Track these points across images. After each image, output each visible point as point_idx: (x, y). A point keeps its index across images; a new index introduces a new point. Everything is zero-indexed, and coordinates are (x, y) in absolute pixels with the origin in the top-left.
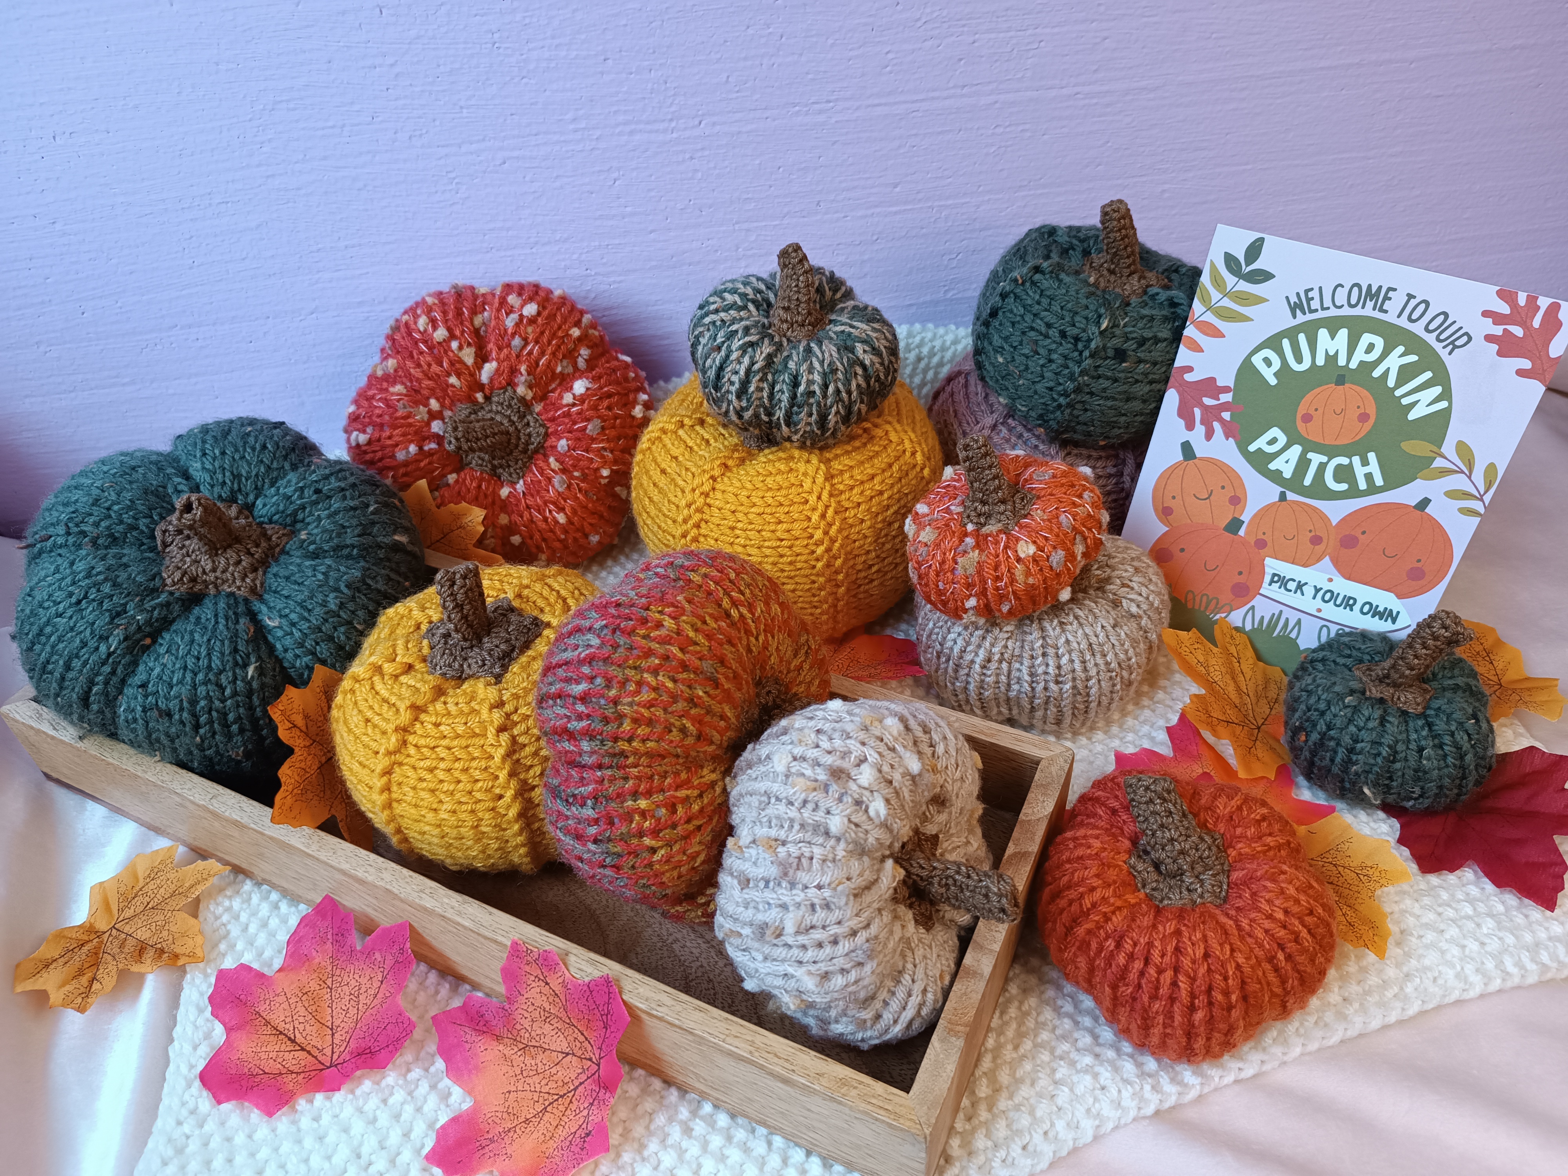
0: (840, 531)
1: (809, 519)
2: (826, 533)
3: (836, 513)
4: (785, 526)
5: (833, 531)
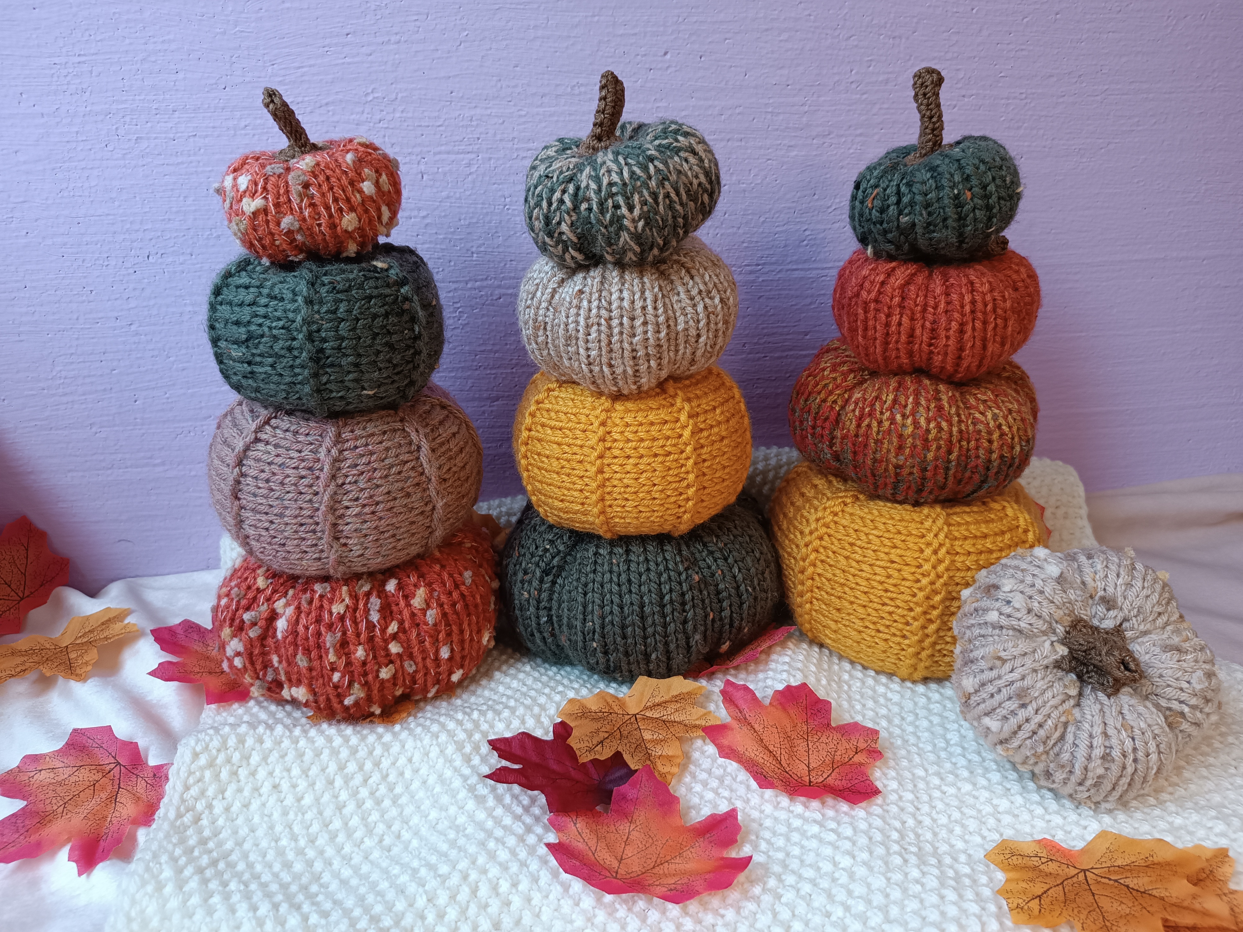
0: (947, 569)
1: (922, 551)
2: (934, 567)
3: (948, 553)
4: (898, 551)
5: (941, 568)
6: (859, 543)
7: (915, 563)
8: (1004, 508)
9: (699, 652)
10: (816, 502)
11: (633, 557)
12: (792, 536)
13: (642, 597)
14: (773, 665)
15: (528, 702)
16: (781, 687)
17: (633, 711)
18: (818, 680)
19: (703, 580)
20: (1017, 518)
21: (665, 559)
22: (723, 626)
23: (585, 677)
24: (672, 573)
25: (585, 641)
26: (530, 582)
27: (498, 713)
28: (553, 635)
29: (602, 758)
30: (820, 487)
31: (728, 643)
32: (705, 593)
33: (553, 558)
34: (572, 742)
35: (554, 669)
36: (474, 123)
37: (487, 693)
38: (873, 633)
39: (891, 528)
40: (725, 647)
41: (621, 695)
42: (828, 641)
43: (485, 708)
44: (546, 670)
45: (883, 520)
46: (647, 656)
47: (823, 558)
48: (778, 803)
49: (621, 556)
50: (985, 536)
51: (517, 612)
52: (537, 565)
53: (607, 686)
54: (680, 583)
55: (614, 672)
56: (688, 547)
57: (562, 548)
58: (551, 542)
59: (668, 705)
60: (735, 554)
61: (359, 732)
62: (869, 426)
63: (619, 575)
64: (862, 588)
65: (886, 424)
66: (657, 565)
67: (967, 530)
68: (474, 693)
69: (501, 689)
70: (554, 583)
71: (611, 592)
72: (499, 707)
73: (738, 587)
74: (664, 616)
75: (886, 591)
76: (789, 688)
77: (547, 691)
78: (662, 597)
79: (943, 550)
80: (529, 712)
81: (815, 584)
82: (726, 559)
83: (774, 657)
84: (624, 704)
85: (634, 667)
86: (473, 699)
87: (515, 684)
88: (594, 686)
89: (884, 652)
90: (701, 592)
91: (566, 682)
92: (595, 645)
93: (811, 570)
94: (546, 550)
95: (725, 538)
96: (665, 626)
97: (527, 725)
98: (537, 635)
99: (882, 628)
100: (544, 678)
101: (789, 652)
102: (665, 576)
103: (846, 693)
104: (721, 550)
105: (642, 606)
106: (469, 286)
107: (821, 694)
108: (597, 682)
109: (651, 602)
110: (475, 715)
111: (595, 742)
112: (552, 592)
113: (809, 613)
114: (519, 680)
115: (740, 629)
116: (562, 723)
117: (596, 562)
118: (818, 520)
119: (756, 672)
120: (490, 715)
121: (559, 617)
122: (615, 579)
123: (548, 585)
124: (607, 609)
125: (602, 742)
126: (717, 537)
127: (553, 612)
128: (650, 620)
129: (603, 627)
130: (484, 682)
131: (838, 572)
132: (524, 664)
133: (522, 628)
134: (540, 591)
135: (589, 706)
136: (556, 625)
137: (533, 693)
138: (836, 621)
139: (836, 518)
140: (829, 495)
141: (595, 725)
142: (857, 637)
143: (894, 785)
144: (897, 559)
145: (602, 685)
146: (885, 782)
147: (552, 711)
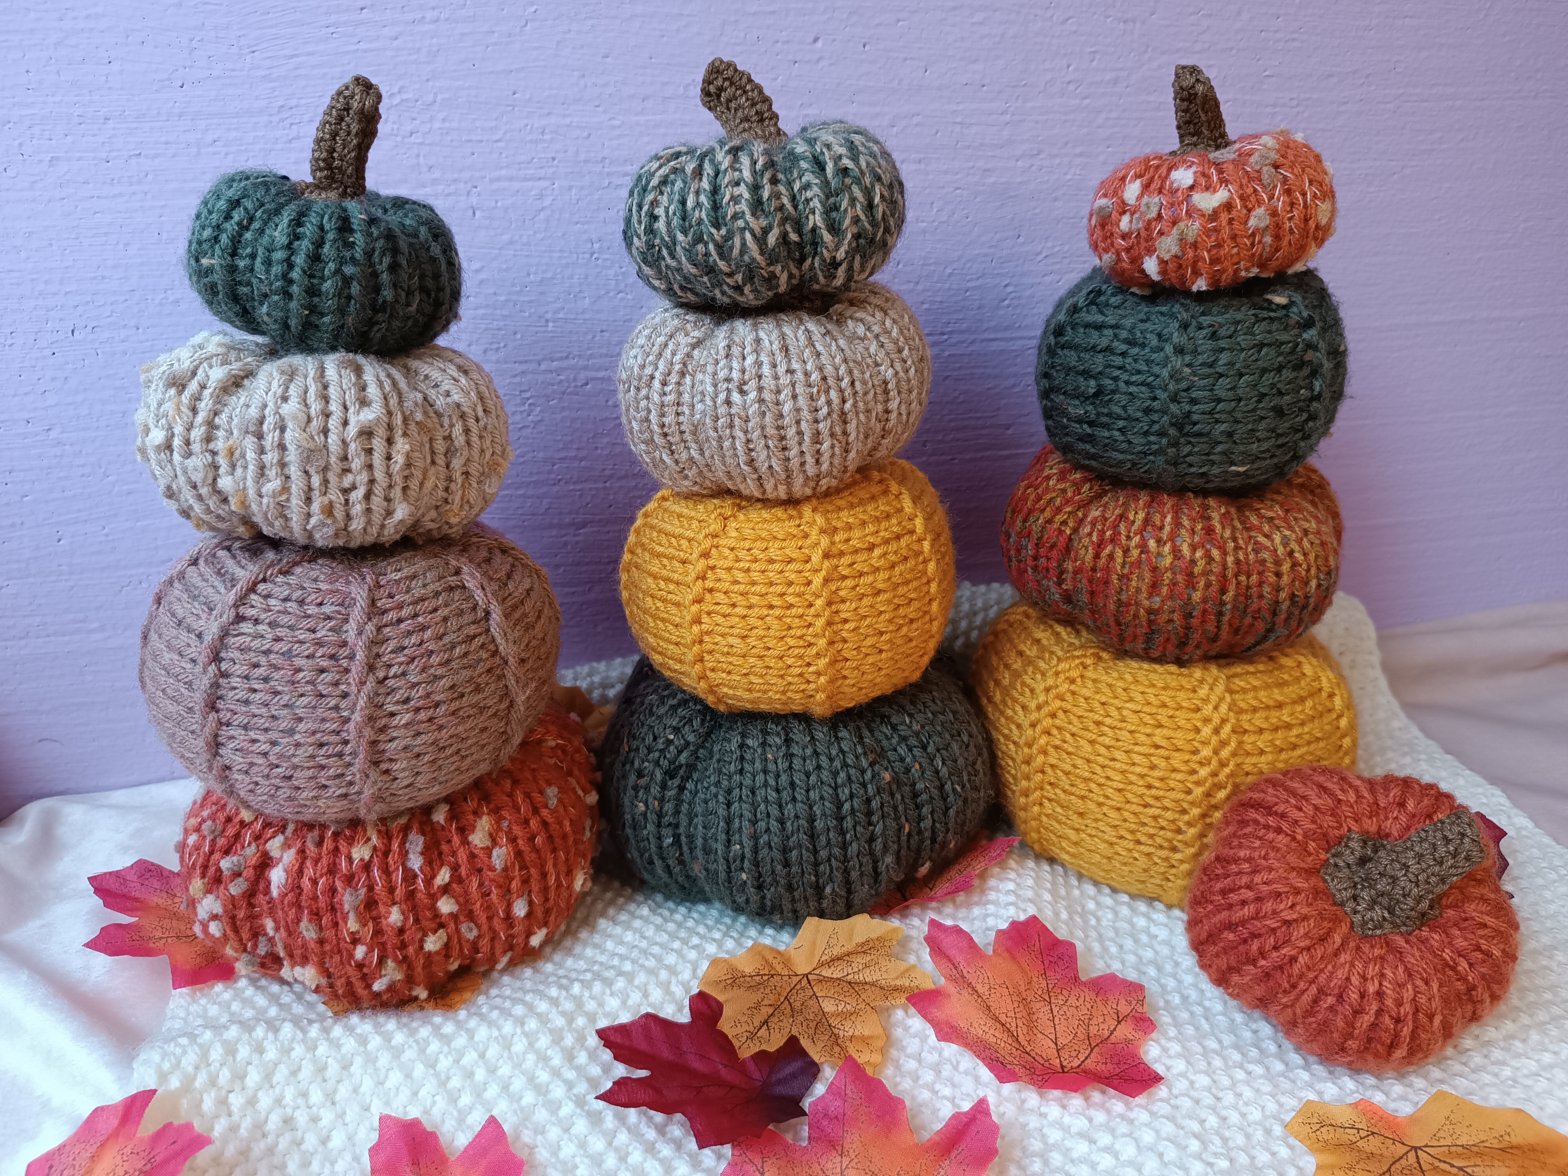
6: (1108, 721)
7: (1188, 747)
8: (1299, 664)
9: (891, 880)
10: (1042, 664)
11: (795, 750)
12: (1009, 712)
13: (811, 807)
14: (992, 895)
15: (651, 963)
16: (1004, 926)
17: (802, 968)
18: (1057, 914)
19: (896, 780)
20: (1318, 678)
21: (841, 751)
22: (922, 841)
23: (728, 921)
24: (852, 771)
25: (729, 871)
26: (647, 788)
27: (608, 983)
28: (681, 862)
29: (772, 1049)
30: (1045, 642)
31: (928, 865)
32: (898, 796)
33: (680, 752)
34: (725, 1025)
35: (682, 910)
36: (548, 137)
37: (589, 952)
38: (1131, 845)
39: (1153, 699)
40: (924, 870)
41: (782, 948)
42: (1065, 857)
43: (588, 976)
44: (672, 912)
45: (1141, 689)
46: (819, 890)
47: (1058, 743)
48: (1023, 1101)
49: (779, 748)
50: (1280, 706)
51: (629, 831)
52: (657, 763)
53: (761, 933)
54: (864, 785)
55: (771, 913)
56: (871, 731)
57: (691, 738)
58: (676, 730)
59: (853, 958)
60: (937, 739)
61: (405, 1025)
62: (1111, 557)
63: (778, 776)
64: (1115, 785)
65: (1135, 553)
66: (831, 760)
67: (1256, 698)
68: (569, 952)
69: (610, 945)
70: (681, 788)
71: (766, 800)
72: (610, 974)
73: (942, 786)
74: (842, 832)
75: (1149, 787)
76: (1014, 925)
77: (676, 945)
78: (839, 805)
79: (1227, 728)
80: (653, 979)
81: (1047, 778)
82: (924, 747)
83: (992, 882)
84: (789, 959)
85: (799, 906)
86: (569, 962)
87: (629, 937)
88: (742, 934)
89: (1145, 871)
90: (892, 795)
91: (701, 929)
92: (744, 876)
93: (1040, 759)
94: (669, 742)
95: (920, 717)
96: (844, 846)
97: (652, 999)
98: (658, 863)
99: (1143, 839)
100: (671, 926)
101: (1012, 875)
102: (843, 775)
103: (1095, 928)
104: (917, 734)
105: (812, 820)
106: (543, 367)
107: (1062, 933)
108: (745, 926)
109: (824, 814)
110: (576, 989)
111: (757, 1024)
112: (679, 801)
113: (1038, 818)
114: (635, 931)
115: (945, 844)
116: (701, 994)
117: (742, 758)
118: (1047, 690)
119: (969, 905)
120: (597, 987)
121: (691, 838)
122: (772, 782)
123: (673, 792)
124: (762, 825)
125: (766, 1022)
126: (911, 716)
127: (681, 830)
128: (823, 839)
129: (755, 850)
130: (583, 934)
131: (1079, 762)
132: (639, 904)
133: (636, 854)
134: (662, 800)
135: (740, 968)
136: (685, 848)
137: (656, 950)
138: (1077, 830)
139: (1073, 687)
140: (1060, 653)
141: (754, 997)
142: (1109, 852)
143: (1180, 1066)
144: (1163, 743)
145: (753, 932)
146: (1169, 1062)
147: (686, 975)
